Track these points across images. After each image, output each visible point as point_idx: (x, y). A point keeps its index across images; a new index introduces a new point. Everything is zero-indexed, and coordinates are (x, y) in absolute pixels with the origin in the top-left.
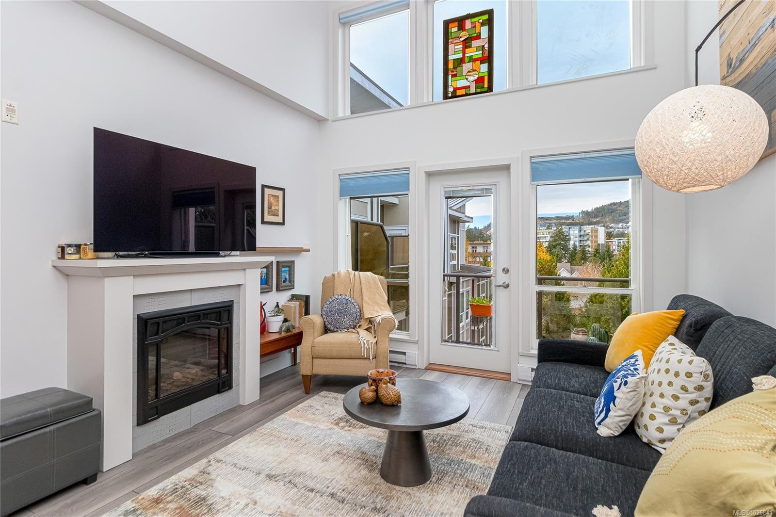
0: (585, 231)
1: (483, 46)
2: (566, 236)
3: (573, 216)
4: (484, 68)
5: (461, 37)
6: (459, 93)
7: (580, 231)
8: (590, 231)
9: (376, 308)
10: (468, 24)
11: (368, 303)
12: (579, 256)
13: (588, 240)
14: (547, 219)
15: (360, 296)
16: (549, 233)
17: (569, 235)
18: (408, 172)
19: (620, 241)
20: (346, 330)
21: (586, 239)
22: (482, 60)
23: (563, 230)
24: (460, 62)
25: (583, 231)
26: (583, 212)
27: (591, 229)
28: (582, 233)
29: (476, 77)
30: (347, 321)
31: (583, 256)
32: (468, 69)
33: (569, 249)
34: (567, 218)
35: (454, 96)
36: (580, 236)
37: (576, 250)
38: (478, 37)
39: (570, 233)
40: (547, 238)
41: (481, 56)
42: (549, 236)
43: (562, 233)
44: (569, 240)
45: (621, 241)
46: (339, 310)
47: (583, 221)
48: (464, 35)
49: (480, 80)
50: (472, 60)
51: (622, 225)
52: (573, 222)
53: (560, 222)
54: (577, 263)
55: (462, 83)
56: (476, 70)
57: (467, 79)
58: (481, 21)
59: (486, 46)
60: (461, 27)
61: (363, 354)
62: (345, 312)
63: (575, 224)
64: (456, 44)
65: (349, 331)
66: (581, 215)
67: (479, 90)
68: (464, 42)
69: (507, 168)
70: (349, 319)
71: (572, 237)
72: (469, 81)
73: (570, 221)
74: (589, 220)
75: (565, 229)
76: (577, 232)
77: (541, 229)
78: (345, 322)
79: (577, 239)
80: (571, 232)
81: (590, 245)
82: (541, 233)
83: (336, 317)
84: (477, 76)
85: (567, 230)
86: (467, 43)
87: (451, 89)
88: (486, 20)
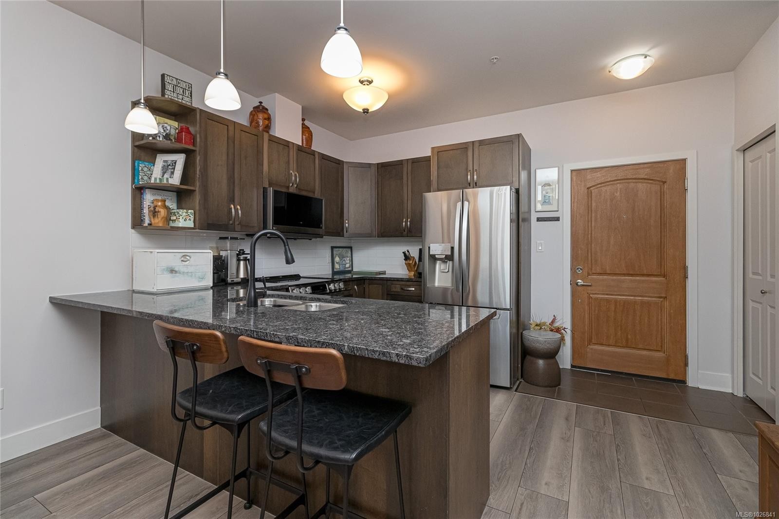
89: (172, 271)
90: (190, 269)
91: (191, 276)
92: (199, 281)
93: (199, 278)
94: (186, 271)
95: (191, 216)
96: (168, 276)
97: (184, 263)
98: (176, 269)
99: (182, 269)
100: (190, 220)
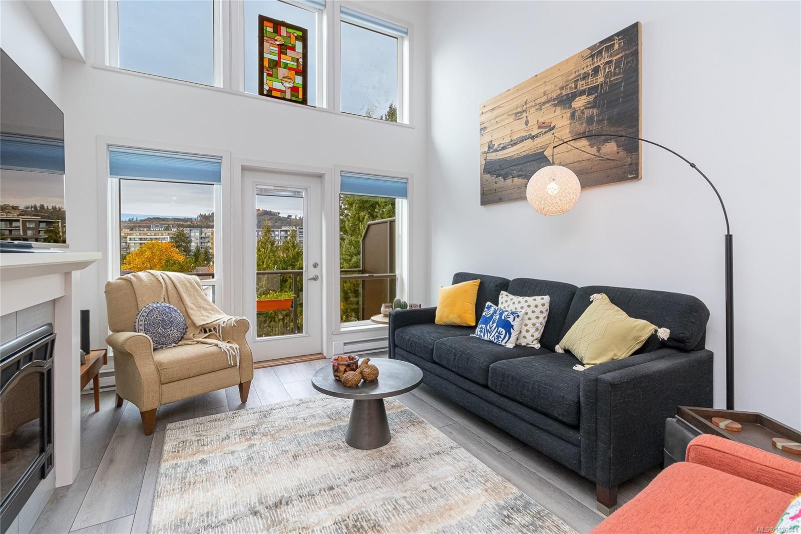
0: (206, 234)
1: (298, 59)
2: (187, 238)
3: (191, 219)
4: (299, 80)
5: (276, 40)
6: (274, 93)
7: (201, 233)
8: (210, 234)
9: (204, 313)
10: (283, 31)
11: (192, 309)
12: (202, 256)
13: (209, 242)
14: (164, 220)
15: (178, 301)
16: (169, 234)
17: (190, 236)
18: (219, 161)
20: (174, 344)
21: (207, 241)
22: (297, 72)
23: (185, 232)
24: (276, 64)
26: (201, 216)
27: (211, 232)
28: (203, 235)
30: (175, 333)
32: (284, 74)
33: (190, 251)
34: (186, 220)
35: (269, 95)
36: (201, 238)
37: (199, 251)
38: (293, 48)
40: (166, 239)
41: (295, 67)
42: (168, 237)
43: (184, 235)
44: (190, 241)
46: (163, 320)
47: (201, 224)
48: (280, 40)
49: (294, 89)
50: (287, 67)
52: (192, 224)
53: (178, 224)
54: (200, 264)
55: (277, 85)
56: (291, 79)
57: (283, 84)
58: (296, 35)
59: (301, 60)
60: (277, 31)
61: (229, 363)
62: (171, 322)
63: (194, 227)
64: (271, 45)
65: (179, 344)
66: (199, 219)
67: (294, 98)
68: (280, 46)
69: (320, 176)
70: (177, 330)
71: (193, 239)
72: (284, 86)
73: (189, 223)
74: (207, 224)
75: (186, 231)
76: (197, 234)
77: (156, 229)
78: (172, 335)
79: (198, 241)
80: (192, 234)
81: (211, 247)
82: (160, 234)
83: (161, 330)
84: (292, 85)
85: (188, 232)
86: (283, 49)
87: (266, 87)
88: (301, 36)
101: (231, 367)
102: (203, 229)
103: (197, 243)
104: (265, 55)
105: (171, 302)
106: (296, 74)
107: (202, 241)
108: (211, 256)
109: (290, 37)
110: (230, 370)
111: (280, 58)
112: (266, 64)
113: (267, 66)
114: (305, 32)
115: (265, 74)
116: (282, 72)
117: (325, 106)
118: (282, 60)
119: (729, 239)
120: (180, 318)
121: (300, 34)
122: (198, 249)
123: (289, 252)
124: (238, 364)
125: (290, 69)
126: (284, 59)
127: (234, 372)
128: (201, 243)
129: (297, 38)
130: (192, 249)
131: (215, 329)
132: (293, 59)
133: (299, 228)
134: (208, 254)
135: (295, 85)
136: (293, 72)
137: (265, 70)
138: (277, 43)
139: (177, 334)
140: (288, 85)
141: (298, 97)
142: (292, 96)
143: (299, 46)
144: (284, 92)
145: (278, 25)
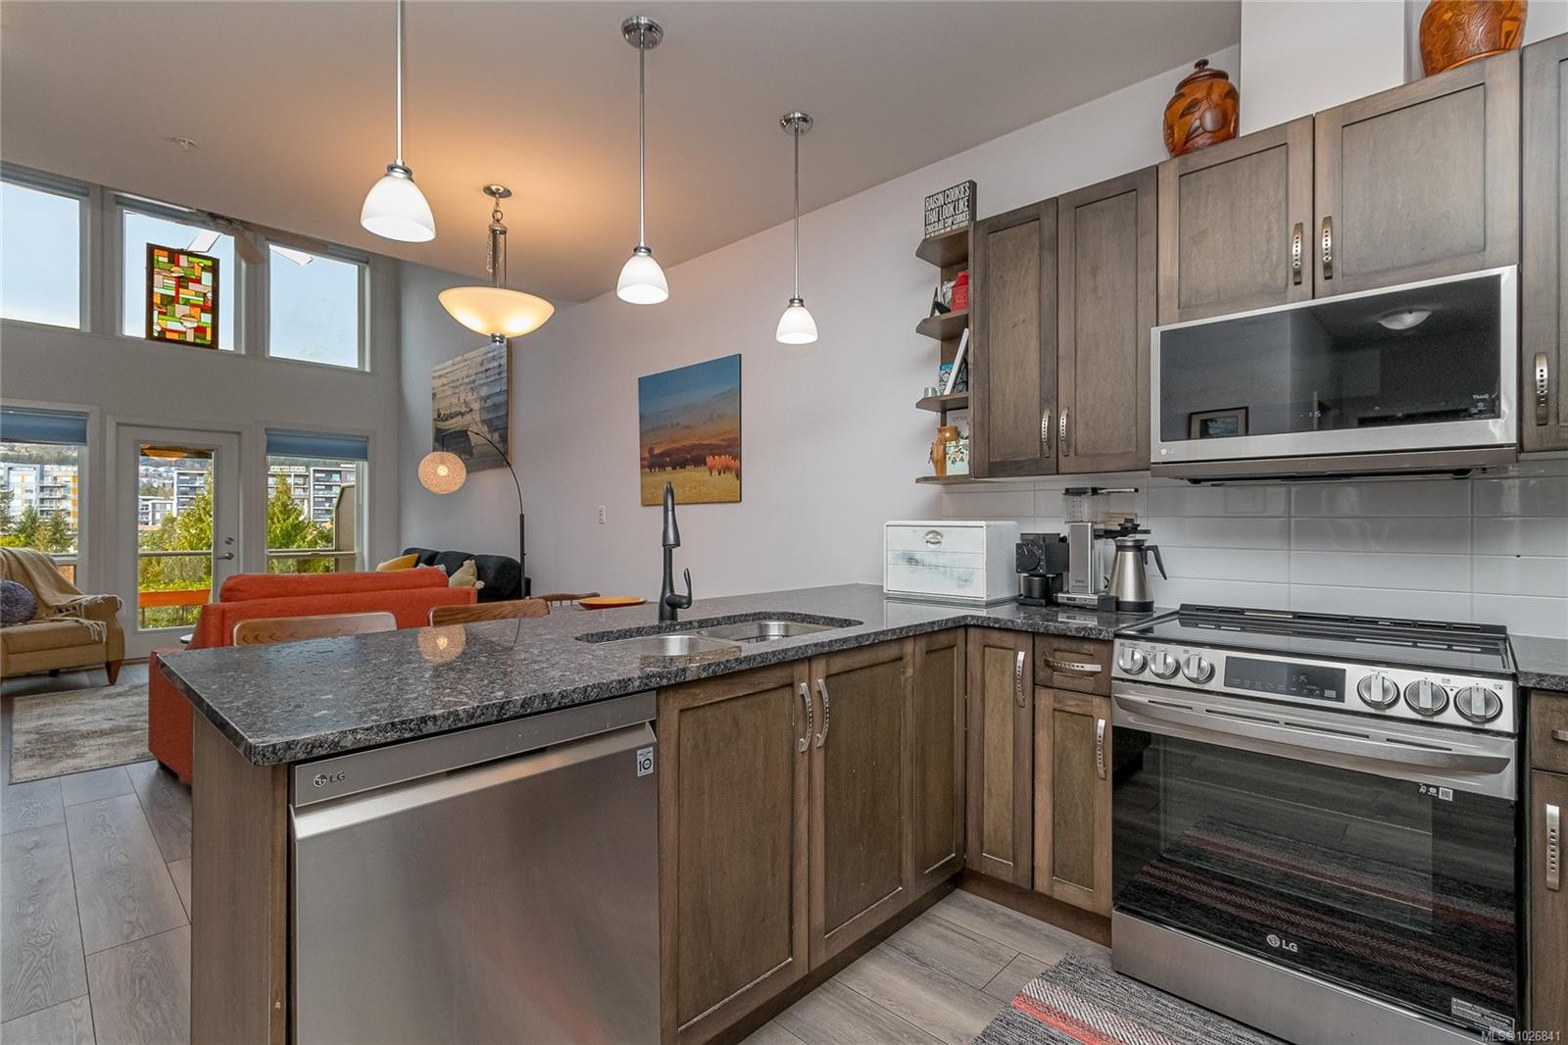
0: (55, 478)
1: (205, 294)
4: (206, 318)
5: (173, 272)
6: (169, 335)
7: (42, 477)
8: (70, 479)
9: (61, 595)
10: (183, 260)
11: (43, 589)
13: (64, 498)
17: (8, 485)
18: (84, 417)
19: (146, 503)
20: (24, 621)
21: (58, 494)
22: (204, 309)
24: (173, 300)
25: (50, 479)
27: (72, 474)
28: (48, 482)
29: (195, 325)
30: (22, 611)
31: (55, 534)
32: (184, 312)
35: (161, 337)
36: (42, 489)
37: (34, 520)
38: (198, 281)
39: (11, 481)
41: (202, 303)
44: (8, 497)
45: (149, 503)
47: (41, 454)
48: (177, 272)
49: (200, 330)
50: (187, 302)
51: (147, 470)
52: (10, 453)
55: (174, 326)
56: (194, 317)
57: (182, 323)
58: (202, 265)
59: (209, 295)
60: (174, 261)
61: (93, 638)
64: (165, 277)
65: (28, 623)
67: (198, 341)
68: (178, 279)
70: (25, 609)
71: (17, 492)
72: (184, 327)
79: (34, 496)
81: (71, 510)
86: (182, 282)
87: (157, 328)
88: (210, 267)
89: (911, 560)
90: (942, 560)
91: (945, 573)
92: (959, 586)
93: (959, 578)
94: (934, 562)
95: (965, 451)
96: (905, 568)
97: (929, 545)
98: (918, 557)
99: (929, 559)
100: (962, 460)
101: (95, 643)
102: (47, 467)
103: (30, 501)
104: (155, 290)
105: (14, 577)
106: (202, 312)
107: (46, 494)
108: (70, 533)
109: (193, 267)
110: (95, 647)
111: (178, 293)
112: (157, 300)
113: (159, 302)
114: (216, 262)
115: (156, 313)
116: (181, 309)
117: (243, 352)
118: (181, 296)
119: (522, 516)
120: (29, 596)
121: (209, 263)
122: (32, 518)
123: (273, 523)
124: (104, 640)
125: (194, 306)
126: (184, 294)
127: (100, 650)
128: (42, 500)
129: (204, 269)
130: (12, 514)
131: (74, 608)
132: (197, 294)
133: (314, 470)
134: (63, 527)
135: (200, 324)
136: (199, 310)
137: (155, 307)
138: (174, 275)
139: (25, 613)
140: (189, 325)
141: (205, 339)
142: (195, 337)
143: (207, 278)
144: (185, 333)
145: (174, 255)
